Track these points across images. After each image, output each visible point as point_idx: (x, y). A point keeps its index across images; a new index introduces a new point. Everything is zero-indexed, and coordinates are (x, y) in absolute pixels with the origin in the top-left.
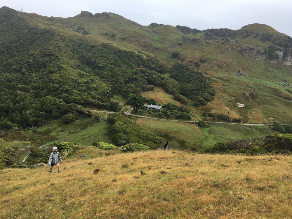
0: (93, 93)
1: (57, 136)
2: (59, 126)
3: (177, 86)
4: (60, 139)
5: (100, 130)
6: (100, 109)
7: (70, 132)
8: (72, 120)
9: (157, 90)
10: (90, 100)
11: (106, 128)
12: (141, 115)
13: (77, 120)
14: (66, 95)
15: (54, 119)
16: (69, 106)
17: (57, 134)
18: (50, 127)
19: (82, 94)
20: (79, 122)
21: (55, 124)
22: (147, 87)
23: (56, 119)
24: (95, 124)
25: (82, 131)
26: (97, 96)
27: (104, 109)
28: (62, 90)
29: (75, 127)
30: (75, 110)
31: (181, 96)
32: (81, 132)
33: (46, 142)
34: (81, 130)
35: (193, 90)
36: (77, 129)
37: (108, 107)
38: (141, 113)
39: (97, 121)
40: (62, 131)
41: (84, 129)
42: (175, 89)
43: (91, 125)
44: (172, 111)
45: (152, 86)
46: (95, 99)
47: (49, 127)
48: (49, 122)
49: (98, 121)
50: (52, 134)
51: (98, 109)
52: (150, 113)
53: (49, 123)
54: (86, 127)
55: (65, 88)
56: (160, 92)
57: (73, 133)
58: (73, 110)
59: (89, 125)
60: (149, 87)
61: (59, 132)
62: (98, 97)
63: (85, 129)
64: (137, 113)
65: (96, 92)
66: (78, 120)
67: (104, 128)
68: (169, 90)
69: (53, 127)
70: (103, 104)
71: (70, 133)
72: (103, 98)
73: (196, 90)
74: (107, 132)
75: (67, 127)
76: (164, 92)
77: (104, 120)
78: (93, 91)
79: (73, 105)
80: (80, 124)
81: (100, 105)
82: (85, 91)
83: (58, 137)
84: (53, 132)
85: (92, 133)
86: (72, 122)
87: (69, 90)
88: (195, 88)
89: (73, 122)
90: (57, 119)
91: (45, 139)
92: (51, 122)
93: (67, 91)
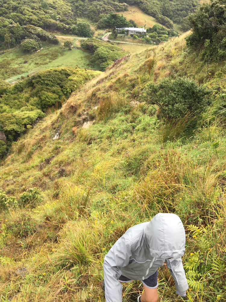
0: (51, 11)
1: (21, 69)
2: (18, 57)
3: (157, 4)
4: (27, 72)
5: (76, 60)
6: (65, 34)
7: (38, 64)
8: (34, 48)
9: (133, 10)
10: (50, 22)
11: (84, 57)
12: (123, 41)
13: (40, 48)
14: (15, 13)
15: (8, 48)
16: (25, 28)
17: (19, 66)
18: (6, 58)
19: (38, 12)
20: (43, 50)
21: (11, 54)
22: (120, 5)
23: (10, 48)
24: (68, 53)
25: (53, 61)
26: (57, 16)
27: (71, 34)
28: (8, 8)
29: (41, 57)
30: (35, 34)
31: (166, 18)
32: (52, 63)
33: (9, 75)
34: (51, 61)
35: (178, 10)
36: (44, 60)
37: (76, 31)
38: (122, 39)
39: (68, 49)
40: (25, 62)
41: (54, 60)
42: (155, 9)
43: (62, 54)
44: (161, 35)
45: (126, 4)
46: (57, 20)
47: (4, 58)
48: (2, 51)
49: (70, 49)
50: (13, 67)
51: (64, 34)
52: (135, 38)
53: (3, 53)
54: (56, 56)
55: (11, 4)
56: (137, 13)
57: (41, 64)
58: (33, 34)
59: (60, 55)
60: (122, 6)
61: (21, 63)
62: (59, 18)
63: (56, 58)
64: (117, 39)
65: (55, 11)
66: (42, 48)
67: (82, 58)
68: (148, 10)
69: (10, 58)
70: (69, 27)
71: (36, 64)
72: (66, 19)
73: (181, 11)
74: (88, 63)
75: (30, 57)
76: (142, 13)
77: (78, 48)
78: (51, 9)
79: (30, 27)
80: (46, 53)
81: (65, 28)
82: (40, 9)
83: (23, 70)
84: (12, 64)
85: (67, 63)
86: (34, 51)
87: (18, 7)
88: (180, 7)
89: (36, 51)
90: (12, 48)
91: (6, 72)
92: (5, 51)
93: (15, 9)
